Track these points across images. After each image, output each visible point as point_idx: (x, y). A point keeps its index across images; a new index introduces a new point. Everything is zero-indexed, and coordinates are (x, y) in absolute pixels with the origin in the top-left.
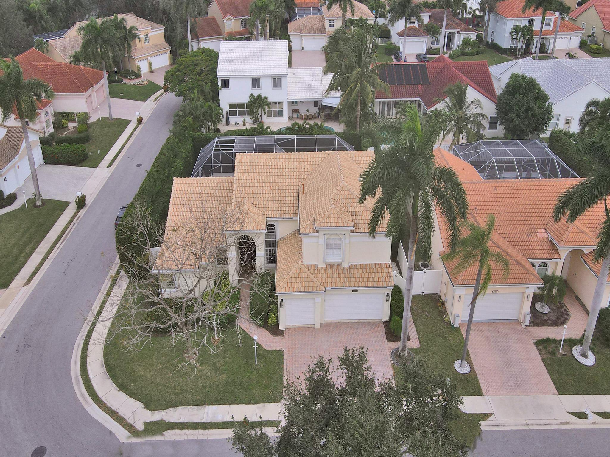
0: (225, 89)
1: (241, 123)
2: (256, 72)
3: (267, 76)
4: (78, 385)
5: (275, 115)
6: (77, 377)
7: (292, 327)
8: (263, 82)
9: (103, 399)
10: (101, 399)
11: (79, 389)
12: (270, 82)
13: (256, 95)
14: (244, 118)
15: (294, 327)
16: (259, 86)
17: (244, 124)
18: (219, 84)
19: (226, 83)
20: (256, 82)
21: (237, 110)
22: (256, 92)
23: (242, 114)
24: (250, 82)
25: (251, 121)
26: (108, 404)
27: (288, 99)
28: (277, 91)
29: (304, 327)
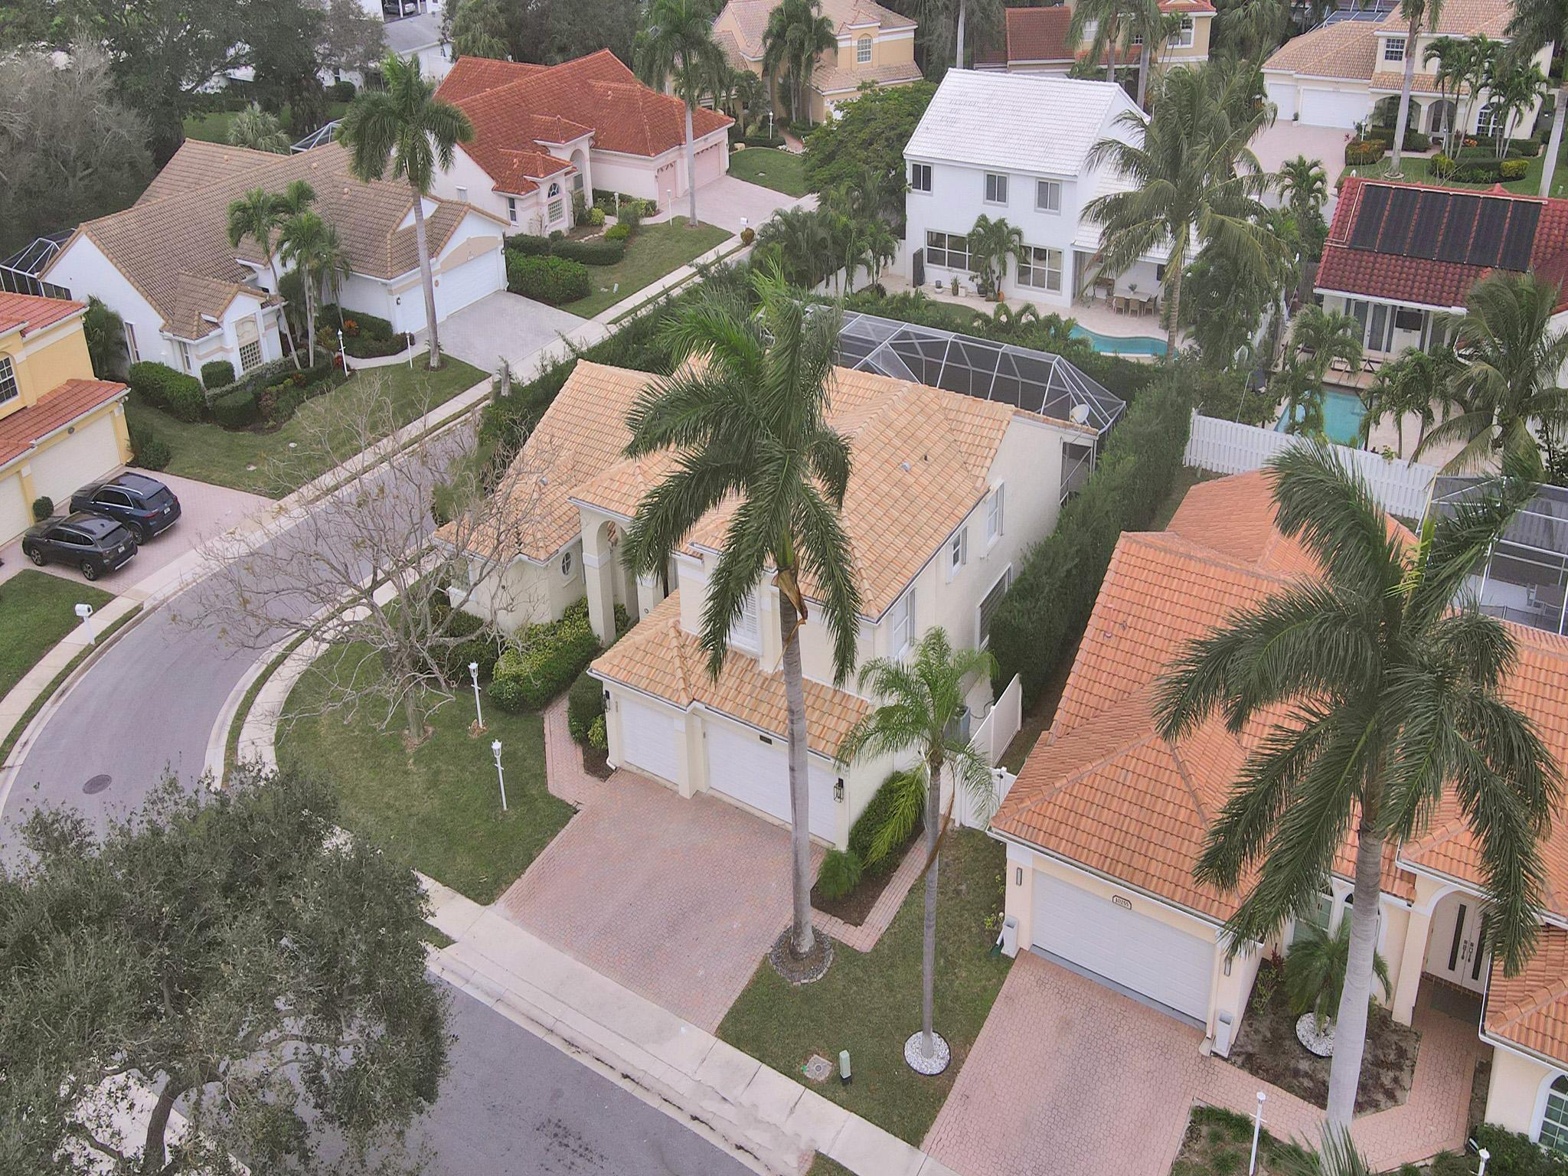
0: (921, 191)
1: (947, 285)
2: (997, 159)
3: (1023, 174)
5: (1039, 284)
7: (634, 770)
8: (1013, 187)
12: (1031, 191)
13: (993, 219)
14: (955, 275)
15: (639, 772)
16: (1003, 197)
17: (955, 292)
18: (909, 176)
19: (924, 177)
20: (996, 186)
21: (947, 250)
22: (994, 213)
23: (956, 263)
24: (980, 185)
25: (972, 287)
27: (1073, 244)
28: (1045, 217)
29: (657, 783)
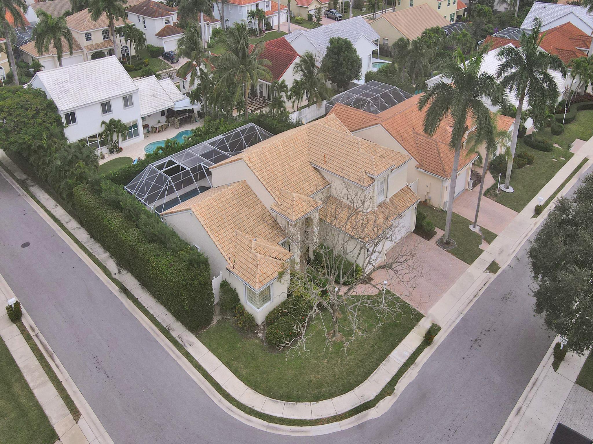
0: (72, 124)
2: (103, 96)
3: (116, 97)
4: (279, 430)
5: (131, 137)
6: (268, 427)
8: (113, 104)
9: (315, 418)
10: (313, 419)
11: (283, 431)
12: (121, 102)
13: (108, 121)
16: (110, 110)
17: (103, 158)
18: (64, 120)
19: (71, 117)
20: (106, 107)
21: (89, 144)
22: (107, 118)
24: (99, 109)
25: (108, 152)
26: (324, 417)
27: (141, 115)
28: (129, 110)
